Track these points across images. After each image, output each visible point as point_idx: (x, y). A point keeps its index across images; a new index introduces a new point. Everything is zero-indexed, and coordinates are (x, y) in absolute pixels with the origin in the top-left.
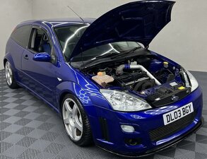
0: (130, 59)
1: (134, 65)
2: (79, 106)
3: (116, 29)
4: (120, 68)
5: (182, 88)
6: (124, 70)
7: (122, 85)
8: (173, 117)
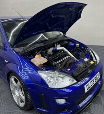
0: (56, 43)
1: (59, 48)
2: (21, 83)
3: (47, 23)
4: (50, 50)
5: (92, 63)
6: (53, 51)
7: (54, 64)
8: (90, 86)
